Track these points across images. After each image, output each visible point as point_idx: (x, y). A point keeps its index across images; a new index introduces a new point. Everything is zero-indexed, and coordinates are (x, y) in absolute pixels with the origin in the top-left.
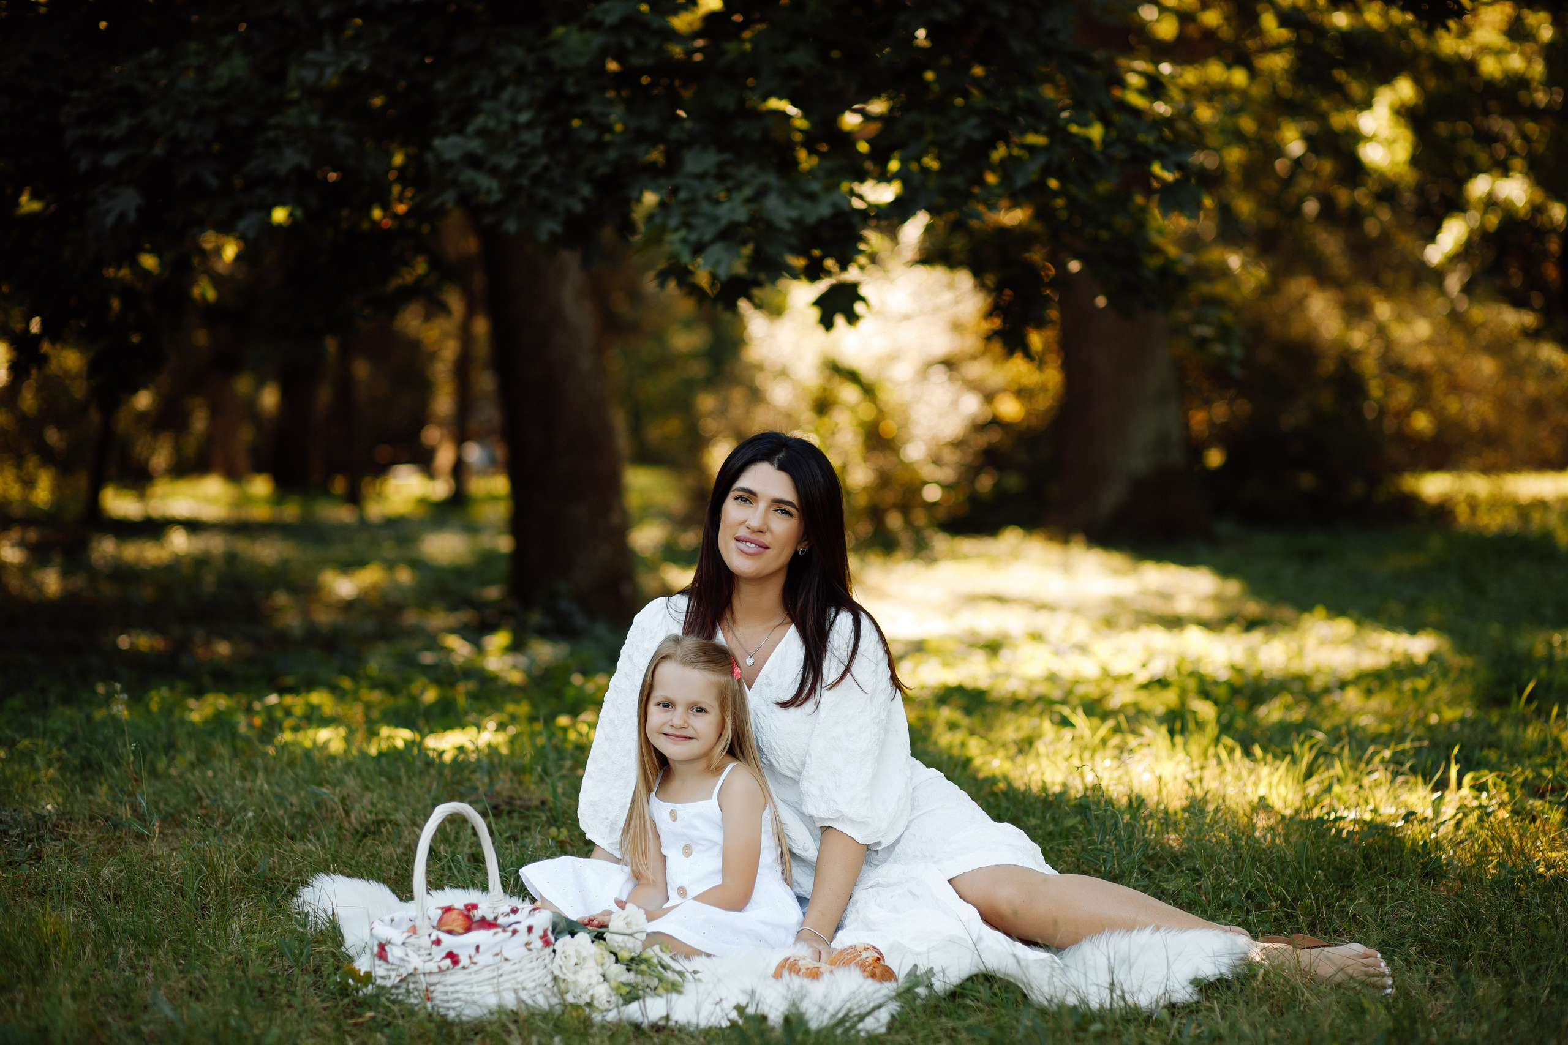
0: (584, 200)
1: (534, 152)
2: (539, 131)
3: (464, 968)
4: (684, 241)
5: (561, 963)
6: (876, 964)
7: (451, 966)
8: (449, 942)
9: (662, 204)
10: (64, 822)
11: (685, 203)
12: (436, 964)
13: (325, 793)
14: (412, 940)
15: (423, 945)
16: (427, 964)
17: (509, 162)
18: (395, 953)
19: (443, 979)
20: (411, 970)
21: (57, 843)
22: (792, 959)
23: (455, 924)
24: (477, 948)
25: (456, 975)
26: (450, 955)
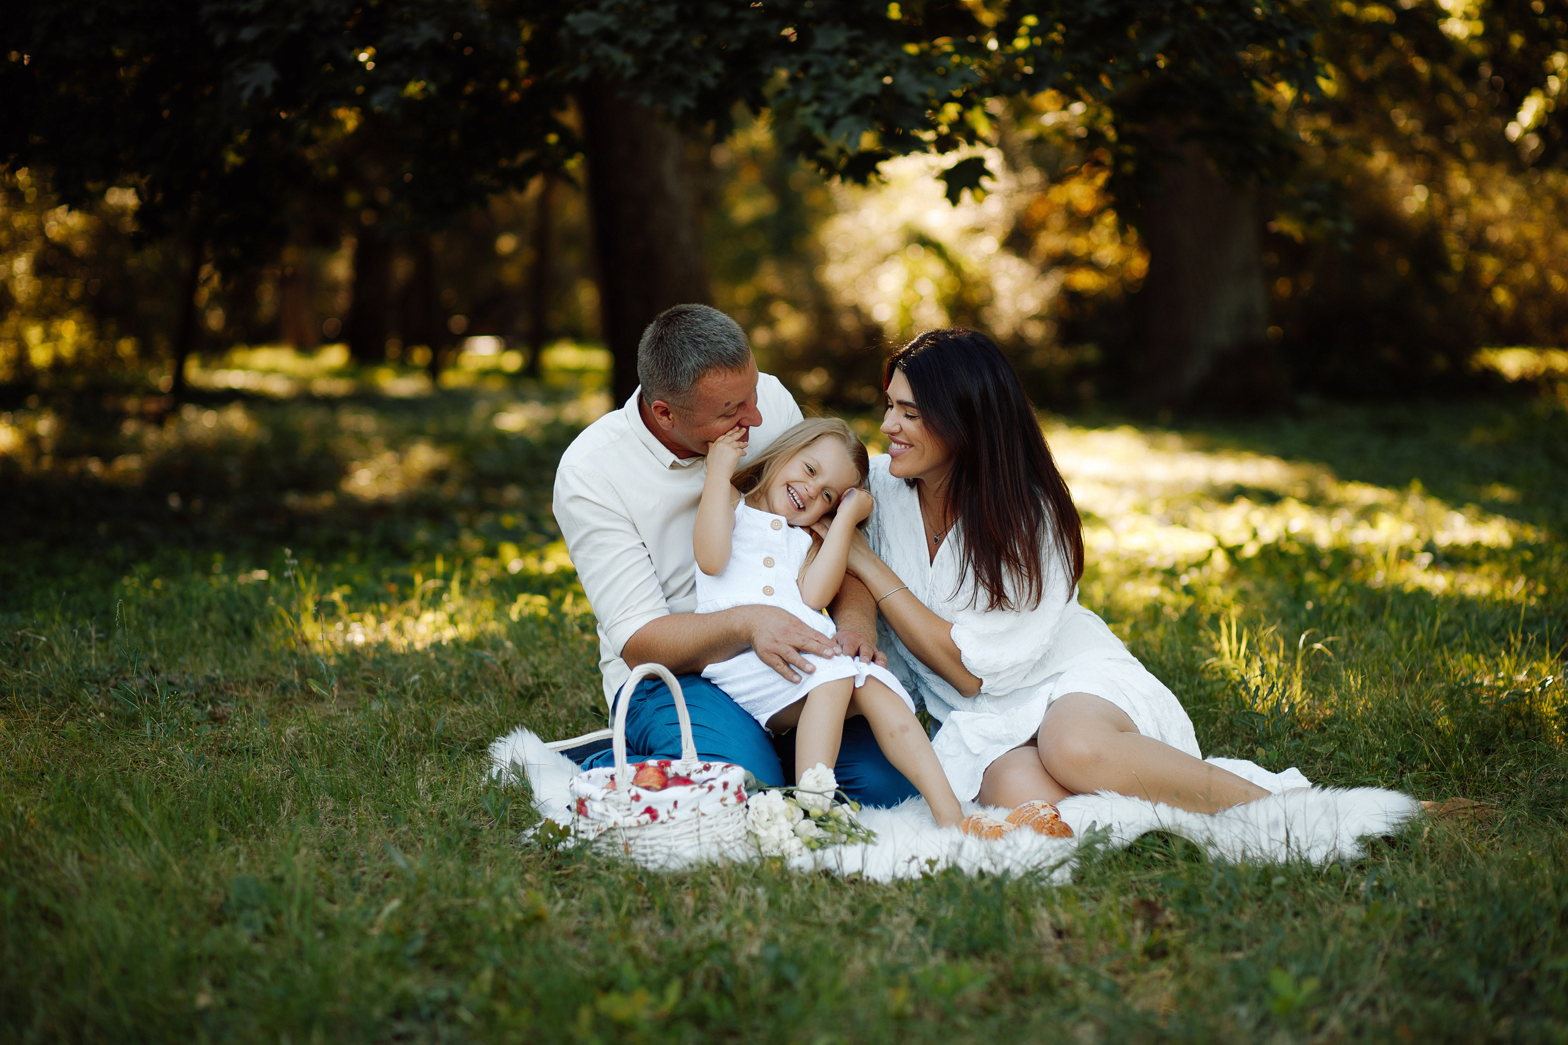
0: (717, 75)
1: (668, 28)
2: (672, 8)
3: (662, 822)
4: (817, 114)
5: (754, 819)
6: (1054, 821)
7: (650, 821)
8: (648, 797)
9: (793, 80)
10: (232, 684)
11: (817, 78)
12: (636, 819)
13: (487, 657)
14: (611, 796)
15: (623, 801)
16: (627, 819)
17: (643, 38)
18: (595, 808)
19: (642, 833)
20: (611, 825)
21: (229, 704)
22: (974, 818)
23: (651, 781)
24: (676, 803)
25: (656, 830)
26: (649, 810)
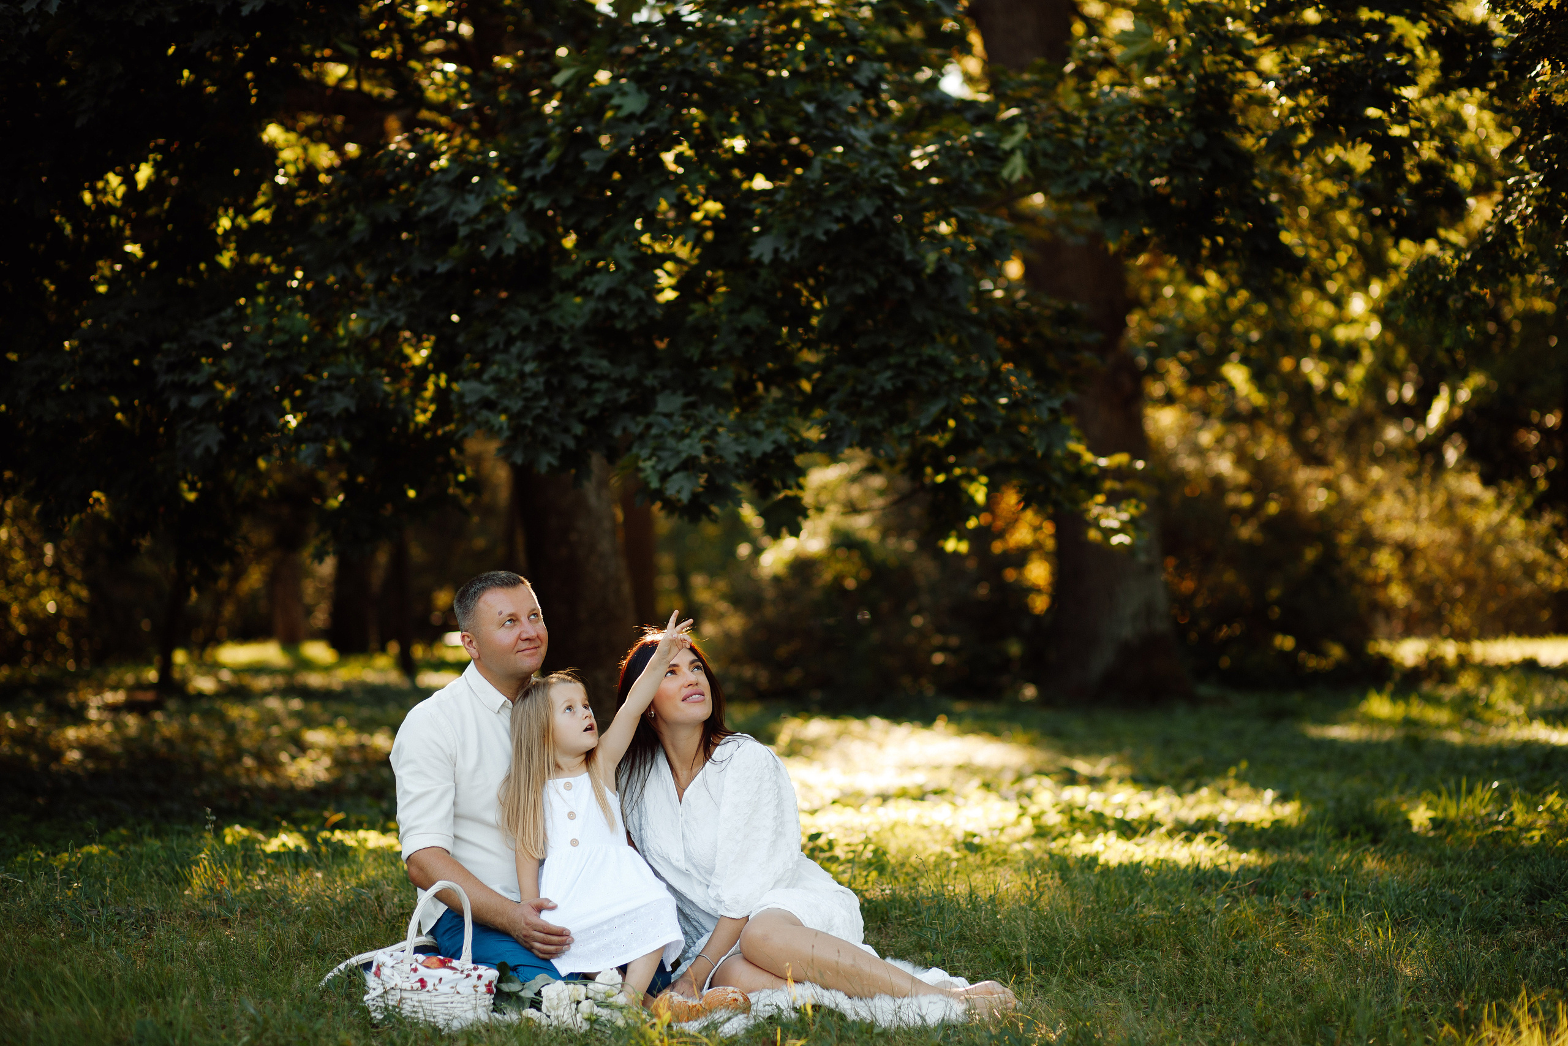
2: (542, 379)
3: (429, 992)
4: (654, 469)
7: (420, 988)
8: (422, 971)
12: (411, 985)
14: (399, 965)
15: (405, 970)
16: (405, 984)
18: (385, 972)
19: (413, 996)
20: (393, 986)
23: (433, 965)
24: (441, 979)
25: (423, 996)
26: (422, 981)
